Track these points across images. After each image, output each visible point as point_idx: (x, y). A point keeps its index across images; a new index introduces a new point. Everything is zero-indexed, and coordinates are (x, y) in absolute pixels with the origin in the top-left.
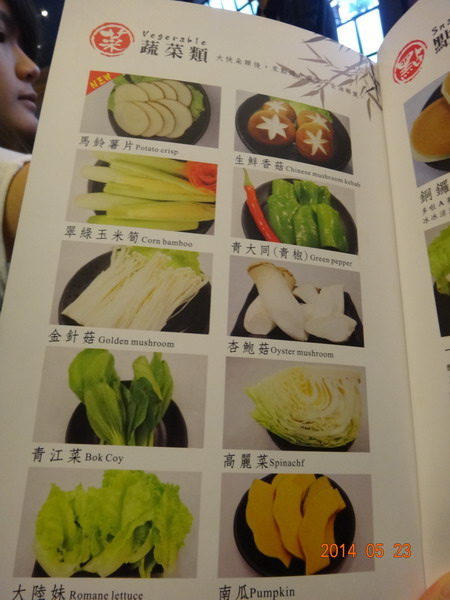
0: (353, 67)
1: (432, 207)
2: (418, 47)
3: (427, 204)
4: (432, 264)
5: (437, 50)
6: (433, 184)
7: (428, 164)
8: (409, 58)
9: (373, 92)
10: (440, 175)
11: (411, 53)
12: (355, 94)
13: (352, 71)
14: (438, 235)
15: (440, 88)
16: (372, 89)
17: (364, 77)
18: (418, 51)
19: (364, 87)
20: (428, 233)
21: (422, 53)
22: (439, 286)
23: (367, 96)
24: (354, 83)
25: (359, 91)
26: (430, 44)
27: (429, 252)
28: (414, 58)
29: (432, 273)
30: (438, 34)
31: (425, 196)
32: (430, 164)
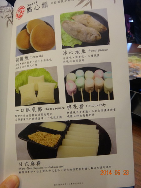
0: (4, 7)
1: (18, 65)
2: (23, 9)
3: (17, 63)
4: (16, 83)
5: (28, 12)
6: (19, 57)
7: (19, 50)
8: (20, 11)
9: (11, 19)
10: (22, 55)
11: (21, 10)
12: (2, 17)
13: (3, 8)
14: (18, 74)
15: (26, 25)
16: (11, 17)
17: (8, 12)
18: (23, 10)
19: (7, 16)
20: (16, 73)
21: (24, 11)
22: (16, 91)
23: (7, 19)
24: (3, 13)
25: (4, 16)
26: (26, 9)
27: (16, 79)
28: (21, 12)
29: (15, 86)
30: (29, 7)
31: (17, 60)
32: (20, 50)
